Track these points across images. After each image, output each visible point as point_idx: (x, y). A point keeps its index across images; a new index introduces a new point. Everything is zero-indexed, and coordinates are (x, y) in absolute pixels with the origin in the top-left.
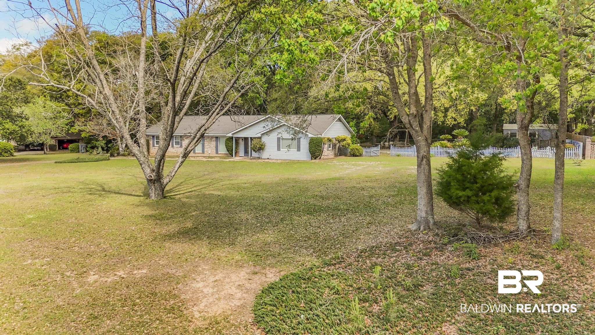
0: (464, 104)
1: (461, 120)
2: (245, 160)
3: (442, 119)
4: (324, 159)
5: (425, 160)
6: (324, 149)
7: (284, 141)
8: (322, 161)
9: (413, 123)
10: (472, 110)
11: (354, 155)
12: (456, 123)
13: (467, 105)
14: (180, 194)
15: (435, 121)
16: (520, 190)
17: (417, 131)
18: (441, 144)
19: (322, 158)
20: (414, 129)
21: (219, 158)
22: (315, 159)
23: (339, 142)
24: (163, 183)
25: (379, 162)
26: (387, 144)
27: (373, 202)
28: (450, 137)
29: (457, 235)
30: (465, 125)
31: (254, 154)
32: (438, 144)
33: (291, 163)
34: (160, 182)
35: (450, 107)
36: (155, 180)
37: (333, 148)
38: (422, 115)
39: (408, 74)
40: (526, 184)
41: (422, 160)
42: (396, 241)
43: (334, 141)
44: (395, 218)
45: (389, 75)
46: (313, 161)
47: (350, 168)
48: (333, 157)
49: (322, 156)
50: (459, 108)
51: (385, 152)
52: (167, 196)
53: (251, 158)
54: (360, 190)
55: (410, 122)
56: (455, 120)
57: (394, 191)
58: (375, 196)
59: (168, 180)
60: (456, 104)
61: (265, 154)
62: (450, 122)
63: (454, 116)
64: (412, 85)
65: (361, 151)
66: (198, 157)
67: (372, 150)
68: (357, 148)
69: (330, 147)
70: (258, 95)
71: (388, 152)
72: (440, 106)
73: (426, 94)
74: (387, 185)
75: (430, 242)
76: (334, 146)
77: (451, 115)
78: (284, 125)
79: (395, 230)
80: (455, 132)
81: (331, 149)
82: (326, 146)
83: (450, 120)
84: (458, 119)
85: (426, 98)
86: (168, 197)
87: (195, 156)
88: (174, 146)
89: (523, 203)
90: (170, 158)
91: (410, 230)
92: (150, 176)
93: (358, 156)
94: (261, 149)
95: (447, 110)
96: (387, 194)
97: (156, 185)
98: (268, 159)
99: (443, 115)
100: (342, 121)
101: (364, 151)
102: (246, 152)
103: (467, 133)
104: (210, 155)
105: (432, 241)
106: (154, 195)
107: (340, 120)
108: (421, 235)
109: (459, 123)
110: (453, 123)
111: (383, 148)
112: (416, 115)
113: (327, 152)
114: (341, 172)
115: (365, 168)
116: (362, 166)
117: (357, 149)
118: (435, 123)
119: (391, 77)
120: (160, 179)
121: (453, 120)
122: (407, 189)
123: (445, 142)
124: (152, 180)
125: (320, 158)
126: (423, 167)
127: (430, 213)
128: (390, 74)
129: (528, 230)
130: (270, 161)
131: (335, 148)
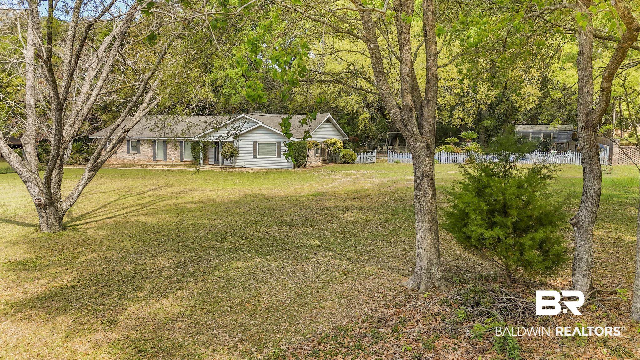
0: (473, 101)
1: (470, 121)
2: (213, 169)
3: (447, 119)
4: (309, 167)
5: (426, 179)
6: (310, 156)
7: (261, 146)
8: (307, 170)
9: (407, 120)
10: (481, 109)
11: (346, 162)
12: (463, 123)
13: (476, 103)
14: (92, 222)
15: (440, 122)
16: (579, 229)
17: (412, 134)
18: (447, 148)
19: (307, 166)
20: (409, 131)
21: (182, 167)
22: (299, 167)
23: (328, 147)
24: (60, 208)
25: (374, 171)
26: (385, 148)
27: (357, 232)
28: (456, 140)
29: (478, 304)
30: (474, 126)
31: (226, 162)
32: (442, 148)
33: (268, 172)
34: (55, 207)
35: (457, 105)
36: (46, 205)
37: (321, 154)
38: (421, 108)
39: (399, 41)
40: (590, 220)
41: (422, 180)
42: (380, 315)
43: (323, 146)
44: (384, 262)
45: (368, 41)
46: (296, 170)
47: (338, 179)
48: (321, 164)
49: (308, 164)
50: (467, 106)
51: (382, 158)
52: (69, 226)
53: (223, 166)
54: (343, 212)
55: (402, 118)
56: (462, 120)
57: (388, 213)
58: (361, 221)
59: (68, 203)
60: (464, 102)
61: (239, 162)
62: (456, 123)
63: (461, 115)
64: (404, 59)
65: (354, 157)
66: (158, 165)
67: (367, 156)
68: (349, 153)
69: (317, 153)
70: (234, 92)
71: (386, 158)
72: (445, 105)
73: (428, 74)
74: (380, 205)
75: (434, 317)
76: (323, 151)
77: (458, 114)
78: (261, 126)
79: (382, 289)
80: (462, 134)
81: (319, 155)
82: (313, 151)
83: (457, 120)
84: (465, 119)
85: (428, 81)
86: (71, 228)
87: (154, 165)
88: (131, 152)
89: (584, 249)
90: (123, 167)
91: (404, 290)
92: (39, 199)
93: (350, 163)
94: (233, 155)
95: (453, 108)
96: (377, 218)
97: (48, 211)
98: (242, 167)
99: (449, 114)
100: (332, 121)
101: (358, 157)
102: (217, 159)
103: (476, 136)
104: (174, 163)
105: (439, 313)
106: (46, 226)
107: (329, 120)
108: (421, 301)
109: (466, 124)
110: (460, 124)
111: (381, 153)
112: (412, 108)
113: (314, 158)
114: (326, 185)
115: (356, 178)
116: (353, 177)
117: (349, 155)
118: (439, 124)
119: (372, 45)
120: (54, 203)
121: (460, 120)
122: (404, 210)
123: (451, 146)
124: (41, 204)
125: (305, 166)
126: (422, 189)
127: (434, 261)
128: (370, 40)
129: (591, 292)
130: (244, 170)
131: (324, 154)
